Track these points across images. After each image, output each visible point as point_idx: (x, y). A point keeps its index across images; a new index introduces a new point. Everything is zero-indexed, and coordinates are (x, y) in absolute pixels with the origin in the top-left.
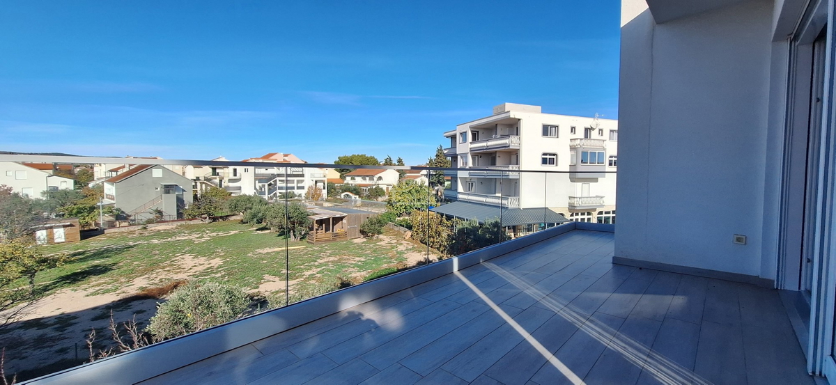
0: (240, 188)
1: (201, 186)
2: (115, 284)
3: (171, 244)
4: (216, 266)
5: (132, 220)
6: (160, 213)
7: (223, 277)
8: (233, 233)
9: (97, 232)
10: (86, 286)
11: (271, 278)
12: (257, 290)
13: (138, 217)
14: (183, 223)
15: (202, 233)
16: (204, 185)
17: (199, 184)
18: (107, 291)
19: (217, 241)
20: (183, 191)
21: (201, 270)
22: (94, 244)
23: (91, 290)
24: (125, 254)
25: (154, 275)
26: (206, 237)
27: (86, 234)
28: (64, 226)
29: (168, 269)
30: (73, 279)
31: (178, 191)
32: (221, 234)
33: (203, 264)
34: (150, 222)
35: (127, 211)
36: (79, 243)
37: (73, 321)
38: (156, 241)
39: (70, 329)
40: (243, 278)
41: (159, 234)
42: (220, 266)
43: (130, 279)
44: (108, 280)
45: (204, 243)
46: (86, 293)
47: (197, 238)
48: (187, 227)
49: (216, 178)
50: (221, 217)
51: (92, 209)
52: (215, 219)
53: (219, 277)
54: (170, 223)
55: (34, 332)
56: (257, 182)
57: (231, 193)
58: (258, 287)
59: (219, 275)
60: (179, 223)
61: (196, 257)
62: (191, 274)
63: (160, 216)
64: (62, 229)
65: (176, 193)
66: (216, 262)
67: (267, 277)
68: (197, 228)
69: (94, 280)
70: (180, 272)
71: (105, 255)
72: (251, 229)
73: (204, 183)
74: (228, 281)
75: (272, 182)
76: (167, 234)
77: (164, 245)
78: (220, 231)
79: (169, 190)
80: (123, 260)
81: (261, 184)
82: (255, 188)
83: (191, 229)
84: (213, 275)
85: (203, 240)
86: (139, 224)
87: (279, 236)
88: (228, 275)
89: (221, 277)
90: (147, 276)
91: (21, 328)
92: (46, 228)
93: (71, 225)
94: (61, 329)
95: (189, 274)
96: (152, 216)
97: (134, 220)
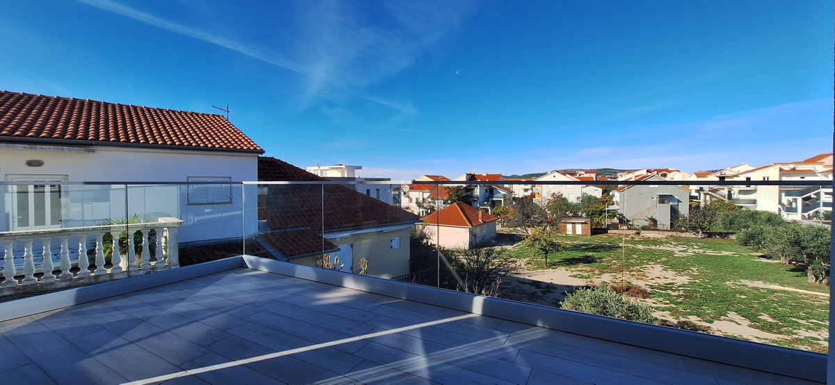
0: (754, 202)
1: (705, 197)
2: (590, 274)
3: (651, 252)
4: (679, 284)
5: (630, 225)
6: (654, 221)
7: (679, 296)
8: (724, 253)
9: (604, 231)
10: (574, 269)
11: (738, 318)
12: (707, 325)
13: (635, 223)
14: (674, 234)
15: (689, 248)
16: (708, 197)
17: (702, 195)
18: (582, 277)
19: (698, 259)
20: (679, 201)
21: (661, 284)
22: (598, 240)
23: (574, 273)
24: (612, 253)
25: (620, 275)
26: (690, 252)
27: (595, 231)
28: (582, 223)
29: (634, 273)
30: (570, 262)
31: (673, 202)
32: (709, 252)
33: (667, 278)
34: (644, 228)
35: (628, 217)
36: (589, 237)
37: (553, 290)
38: (640, 247)
39: (549, 294)
40: (700, 305)
41: (647, 241)
42: (684, 285)
43: (602, 272)
44: (588, 269)
45: (683, 258)
46: (572, 274)
47: (680, 251)
48: (675, 239)
49: (724, 189)
50: (720, 234)
51: (601, 212)
52: (710, 235)
53: (674, 296)
54: (661, 232)
55: (533, 289)
56: (783, 194)
57: (742, 207)
58: (711, 322)
59: (676, 293)
60: (670, 234)
61: (666, 270)
62: (650, 284)
63: (653, 224)
64: (580, 225)
65: (671, 203)
66: (683, 280)
67: (732, 315)
68: (687, 242)
69: (581, 266)
70: (642, 279)
71: (598, 250)
72: (754, 254)
73: (708, 194)
74: (681, 303)
75: (812, 195)
76: (655, 242)
77: (645, 252)
78: (710, 248)
79: (663, 200)
80: (607, 258)
81: (791, 198)
82: (780, 203)
83: (678, 240)
84: (670, 292)
85: (684, 254)
86: (635, 229)
87: (792, 270)
88: (686, 297)
89: (677, 296)
90: (614, 274)
91: (529, 283)
92: (572, 223)
93: (585, 223)
94: (544, 293)
95: (648, 283)
96: (647, 224)
97: (632, 225)
